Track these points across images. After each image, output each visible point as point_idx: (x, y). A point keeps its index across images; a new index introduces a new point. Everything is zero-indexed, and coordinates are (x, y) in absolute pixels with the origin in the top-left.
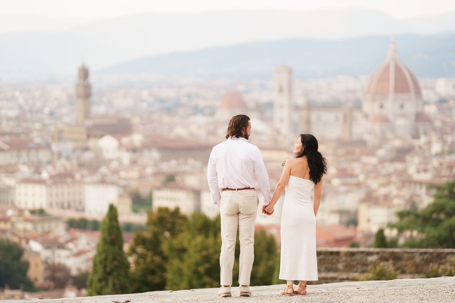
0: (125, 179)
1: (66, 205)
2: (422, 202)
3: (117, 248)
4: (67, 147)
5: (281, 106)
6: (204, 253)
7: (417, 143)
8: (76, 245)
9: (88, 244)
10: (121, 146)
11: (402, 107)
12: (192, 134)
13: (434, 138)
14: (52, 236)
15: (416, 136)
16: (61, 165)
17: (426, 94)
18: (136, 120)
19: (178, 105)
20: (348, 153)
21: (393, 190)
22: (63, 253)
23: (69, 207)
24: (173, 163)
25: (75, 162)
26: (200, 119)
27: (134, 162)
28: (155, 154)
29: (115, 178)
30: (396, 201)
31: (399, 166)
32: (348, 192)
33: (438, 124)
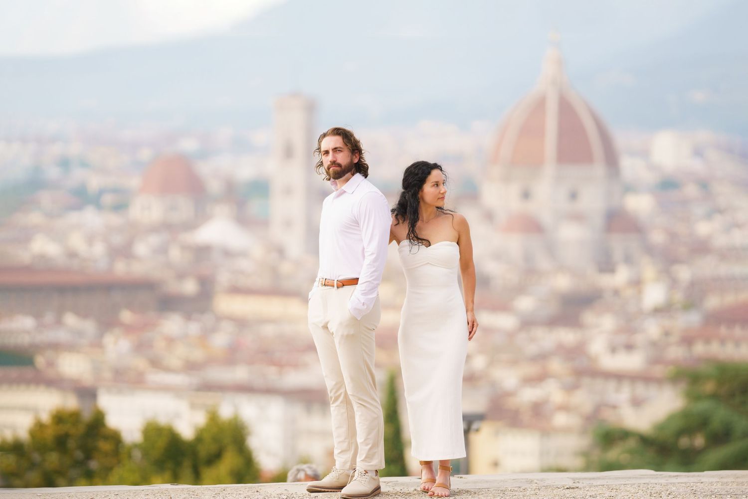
5: (288, 191)
7: (608, 281)
11: (574, 196)
12: (72, 255)
13: (649, 271)
15: (607, 266)
17: (630, 166)
19: (37, 183)
21: (553, 392)
26: (91, 218)
30: (561, 420)
31: (567, 336)
33: (657, 237)
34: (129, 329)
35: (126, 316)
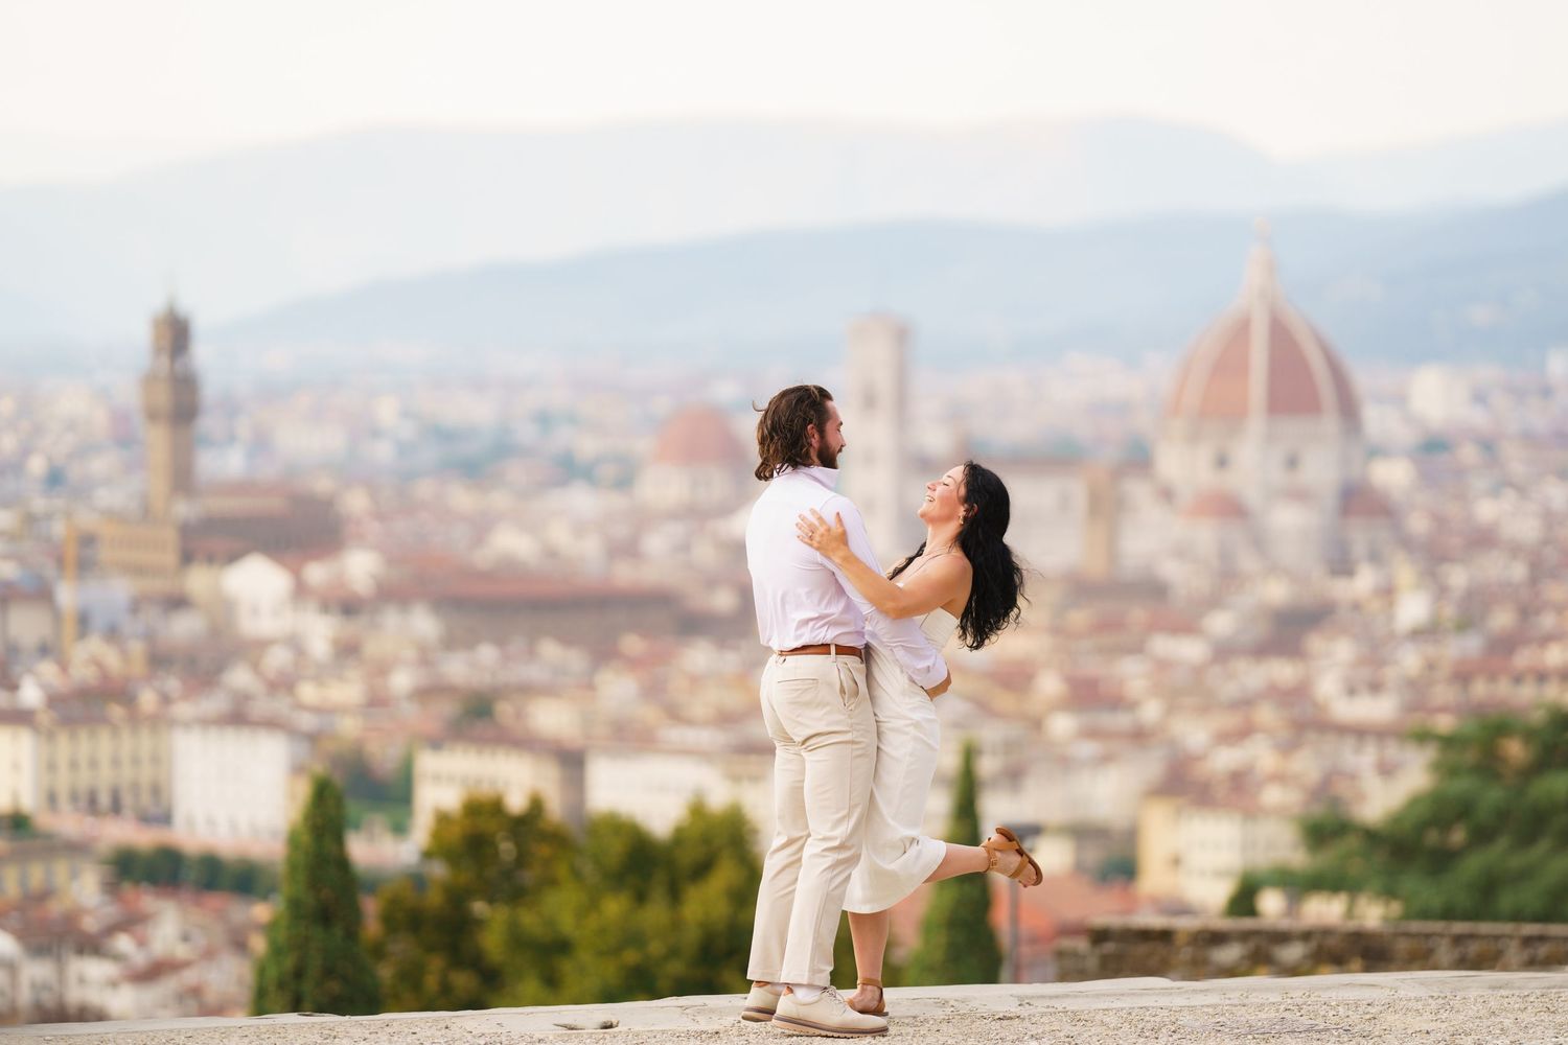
0: (318, 710)
1: (104, 800)
2: (1361, 797)
3: (338, 931)
4: (113, 592)
5: (869, 458)
6: (631, 957)
7: (1343, 590)
8: (142, 943)
9: (185, 938)
10: (301, 591)
11: (1292, 463)
12: (552, 553)
13: (1405, 573)
14: (55, 908)
15: (1342, 567)
16: (89, 657)
17: (1377, 420)
18: (356, 502)
19: (503, 449)
20: (1108, 625)
21: (1260, 754)
22: (95, 970)
23: (116, 808)
24: (487, 653)
25: (137, 648)
26: (582, 501)
27: (347, 650)
28: (424, 624)
29: (280, 706)
30: (1273, 796)
31: (1283, 671)
32: (1106, 759)
33: (1418, 524)
34: (634, 664)
35: (632, 644)
